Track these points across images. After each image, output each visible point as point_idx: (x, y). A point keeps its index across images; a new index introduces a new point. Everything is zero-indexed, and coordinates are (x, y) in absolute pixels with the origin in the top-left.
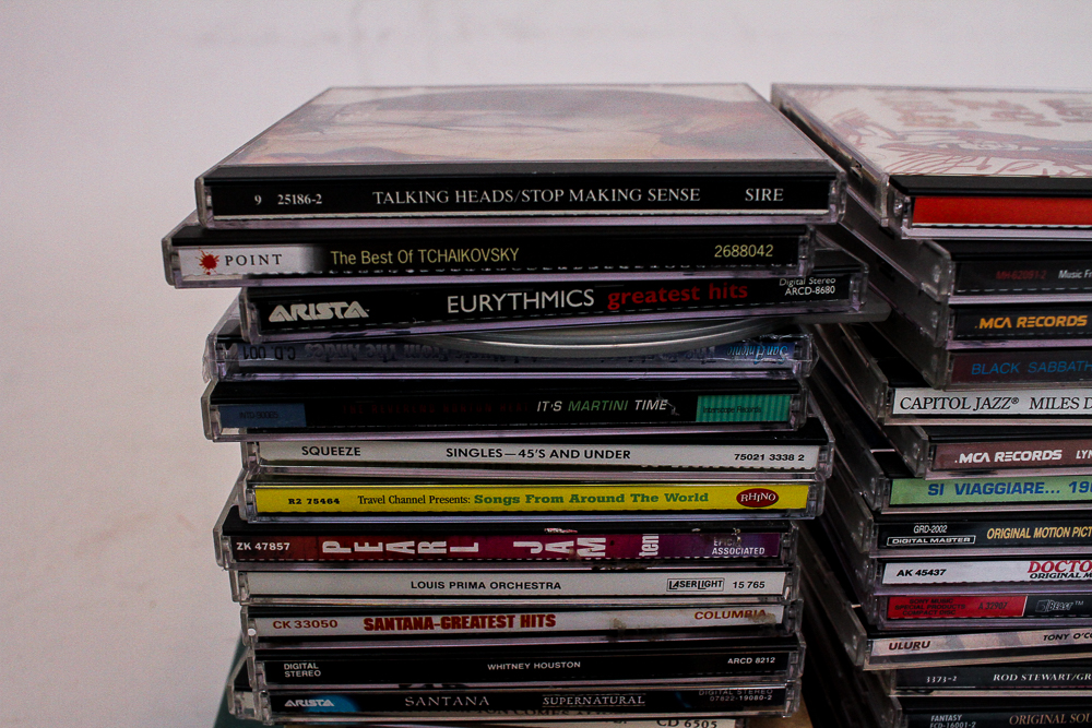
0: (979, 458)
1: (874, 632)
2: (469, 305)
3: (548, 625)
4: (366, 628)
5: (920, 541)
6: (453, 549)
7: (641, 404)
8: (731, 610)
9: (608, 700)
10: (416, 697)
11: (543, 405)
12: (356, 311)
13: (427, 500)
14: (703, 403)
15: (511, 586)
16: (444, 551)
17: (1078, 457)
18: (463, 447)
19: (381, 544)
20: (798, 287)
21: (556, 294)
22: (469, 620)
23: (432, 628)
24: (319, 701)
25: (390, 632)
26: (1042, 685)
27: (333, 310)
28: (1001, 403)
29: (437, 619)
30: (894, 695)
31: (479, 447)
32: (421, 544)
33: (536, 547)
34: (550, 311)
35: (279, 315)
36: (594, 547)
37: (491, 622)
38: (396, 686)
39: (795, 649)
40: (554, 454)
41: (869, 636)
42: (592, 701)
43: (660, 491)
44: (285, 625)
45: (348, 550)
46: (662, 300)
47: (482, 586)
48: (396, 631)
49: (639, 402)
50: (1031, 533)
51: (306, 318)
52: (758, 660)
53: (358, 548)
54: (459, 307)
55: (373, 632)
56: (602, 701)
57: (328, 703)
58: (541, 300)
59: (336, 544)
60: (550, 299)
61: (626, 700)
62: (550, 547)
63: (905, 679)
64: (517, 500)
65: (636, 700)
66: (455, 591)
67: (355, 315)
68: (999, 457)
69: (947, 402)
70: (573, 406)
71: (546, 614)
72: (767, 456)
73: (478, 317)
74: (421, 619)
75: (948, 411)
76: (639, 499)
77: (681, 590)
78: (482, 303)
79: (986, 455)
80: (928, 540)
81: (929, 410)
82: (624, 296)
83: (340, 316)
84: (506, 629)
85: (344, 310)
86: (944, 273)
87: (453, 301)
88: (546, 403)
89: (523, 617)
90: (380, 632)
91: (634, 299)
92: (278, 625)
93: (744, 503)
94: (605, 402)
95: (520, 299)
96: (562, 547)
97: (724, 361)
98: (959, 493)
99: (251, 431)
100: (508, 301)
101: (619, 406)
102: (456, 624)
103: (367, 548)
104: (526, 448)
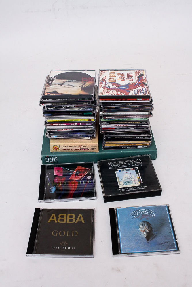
1: (101, 130)
2: (64, 107)
3: (73, 130)
4: (57, 130)
6: (64, 124)
11: (71, 113)
12: (55, 108)
13: (62, 120)
14: (84, 113)
15: (69, 127)
17: (117, 117)
18: (65, 116)
19: (58, 124)
22: (66, 130)
24: (54, 136)
26: (117, 135)
27: (53, 108)
29: (63, 130)
32: (61, 124)
33: (71, 124)
36: (76, 124)
38: (60, 135)
39: (95, 132)
40: (72, 117)
47: (67, 127)
49: (79, 113)
50: (114, 123)
51: (51, 109)
52: (91, 133)
53: (56, 124)
59: (54, 124)
60: (70, 106)
63: (105, 134)
64: (69, 120)
66: (65, 127)
70: (73, 113)
72: (90, 117)
76: (80, 120)
77: (84, 127)
80: (105, 123)
81: (103, 114)
84: (69, 130)
89: (71, 129)
90: (59, 131)
92: (50, 130)
94: (76, 113)
96: (73, 124)
98: (107, 120)
99: (47, 116)
100: (67, 107)
104: (70, 116)
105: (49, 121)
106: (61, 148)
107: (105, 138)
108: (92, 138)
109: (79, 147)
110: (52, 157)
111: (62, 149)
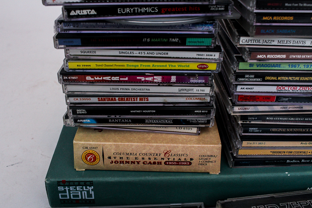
0: (263, 56)
1: (234, 105)
2: (124, 11)
3: (147, 100)
4: (98, 101)
5: (247, 79)
6: (121, 79)
7: (171, 40)
8: (196, 97)
9: (163, 121)
10: (112, 119)
11: (144, 40)
12: (93, 12)
13: (114, 65)
14: (188, 40)
15: (136, 89)
16: (119, 79)
17: (290, 57)
18: (123, 51)
19: (102, 77)
20: (214, 8)
21: (147, 8)
22: (126, 99)
23: (116, 101)
24: (86, 120)
25: (105, 102)
26: (280, 121)
27: (87, 12)
28: (270, 42)
29: (117, 98)
30: (240, 122)
31: (128, 51)
32: (112, 78)
33: (143, 79)
34: (146, 13)
35: (73, 13)
36: (158, 79)
37: (131, 99)
38: (107, 116)
39: (213, 108)
40: (148, 53)
41: (233, 106)
42: (159, 121)
43: (176, 64)
44: (77, 99)
45: (93, 79)
46: (176, 10)
47: (129, 89)
48: (106, 102)
49: (170, 39)
50: (277, 78)
51: (80, 14)
52: (203, 111)
53: (96, 79)
54: (121, 12)
55: (100, 102)
56: (161, 121)
57: (89, 121)
58: (143, 10)
59: (90, 77)
60: (146, 10)
61: (168, 121)
62: (147, 79)
63: (244, 118)
64: (138, 66)
65: (170, 121)
66: (122, 91)
67: (93, 13)
68: (268, 56)
69: (255, 41)
70: (153, 40)
71: (146, 97)
72: (205, 55)
73: (126, 14)
74: (113, 98)
75: (255, 43)
76: (171, 66)
77: (182, 92)
78: (127, 10)
79: (265, 56)
80: (249, 79)
81: (250, 43)
82: (166, 9)
83: (89, 14)
84: (136, 101)
85: (90, 12)
86: (253, 3)
87: (119, 10)
88: (145, 39)
89: (140, 98)
90: (102, 102)
91: (169, 10)
92: (75, 99)
93: (199, 68)
94: (161, 39)
95: (138, 10)
96: (150, 79)
97: (194, 29)
98: (258, 67)
99: (67, 46)
100: (134, 10)
101: (165, 40)
102: (122, 100)
103: (98, 78)
104: (140, 51)
105: (73, 65)
106: (106, 157)
107: (240, 132)
108: (203, 130)
109: (162, 156)
110: (79, 183)
111: (110, 160)
